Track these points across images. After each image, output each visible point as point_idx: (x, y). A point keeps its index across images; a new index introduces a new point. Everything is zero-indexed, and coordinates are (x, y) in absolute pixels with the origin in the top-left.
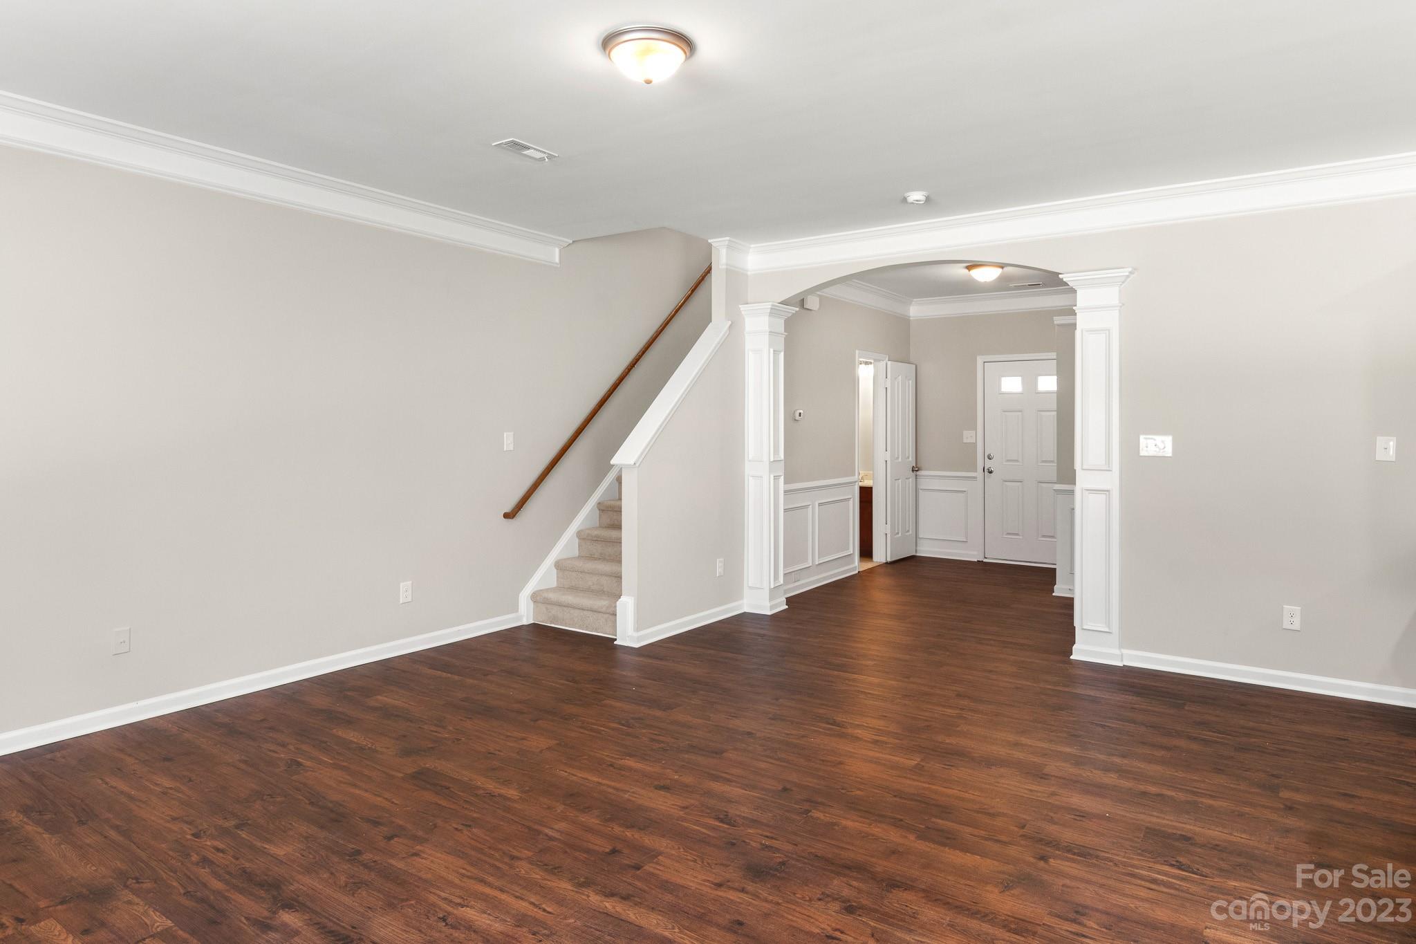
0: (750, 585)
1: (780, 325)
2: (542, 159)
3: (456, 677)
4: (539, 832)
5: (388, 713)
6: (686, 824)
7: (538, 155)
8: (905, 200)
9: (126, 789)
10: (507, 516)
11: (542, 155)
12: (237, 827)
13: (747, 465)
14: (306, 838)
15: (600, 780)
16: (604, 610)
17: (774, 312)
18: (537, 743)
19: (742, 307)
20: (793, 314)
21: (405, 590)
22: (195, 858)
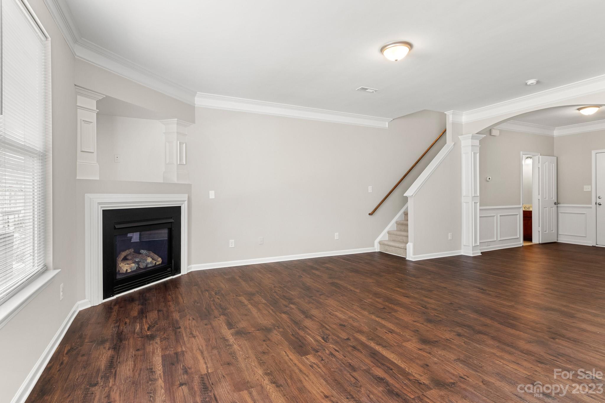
0: (464, 244)
1: (477, 142)
2: (373, 92)
3: (350, 263)
4: (362, 300)
5: (327, 268)
6: (410, 306)
7: (371, 91)
8: (526, 84)
9: (261, 276)
10: (370, 214)
11: (373, 91)
12: (284, 287)
13: (463, 198)
14: (300, 292)
15: (386, 292)
16: (402, 247)
17: (473, 137)
18: (369, 280)
19: (460, 137)
20: (483, 138)
21: (336, 236)
22: (273, 291)
